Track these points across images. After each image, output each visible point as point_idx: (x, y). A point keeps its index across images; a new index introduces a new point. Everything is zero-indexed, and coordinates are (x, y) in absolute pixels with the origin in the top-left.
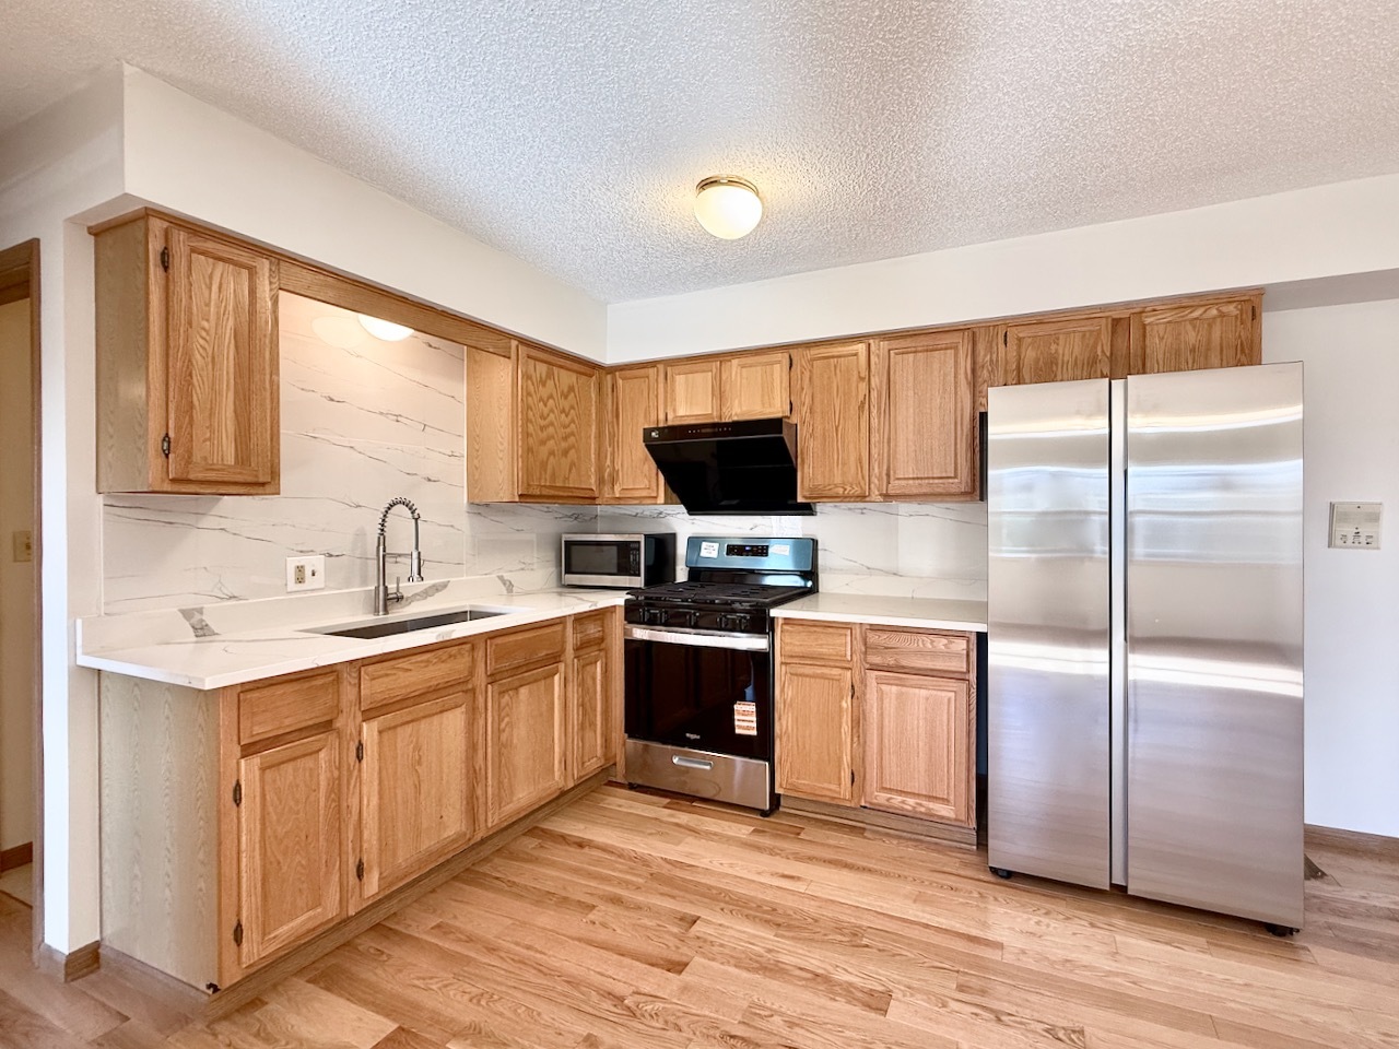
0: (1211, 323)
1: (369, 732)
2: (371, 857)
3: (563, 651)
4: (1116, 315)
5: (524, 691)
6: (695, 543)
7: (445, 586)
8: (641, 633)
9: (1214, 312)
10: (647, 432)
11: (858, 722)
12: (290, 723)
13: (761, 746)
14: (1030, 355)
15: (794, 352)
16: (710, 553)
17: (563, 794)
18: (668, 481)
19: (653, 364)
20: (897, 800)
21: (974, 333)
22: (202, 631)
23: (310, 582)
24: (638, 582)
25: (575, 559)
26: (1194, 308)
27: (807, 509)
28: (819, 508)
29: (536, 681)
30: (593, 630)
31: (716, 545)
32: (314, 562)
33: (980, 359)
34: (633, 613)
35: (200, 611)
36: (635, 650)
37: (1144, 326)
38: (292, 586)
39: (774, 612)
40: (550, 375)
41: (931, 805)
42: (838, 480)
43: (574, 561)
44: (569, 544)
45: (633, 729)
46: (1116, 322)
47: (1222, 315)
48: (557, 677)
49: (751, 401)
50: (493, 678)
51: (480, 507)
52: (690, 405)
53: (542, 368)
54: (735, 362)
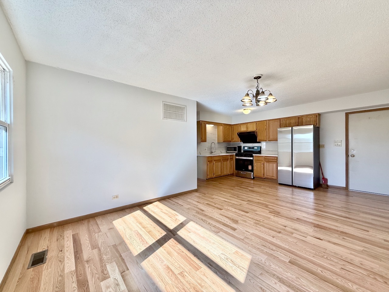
0: (311, 118)
1: (214, 162)
2: (215, 173)
3: (228, 159)
4: (299, 117)
5: (224, 162)
6: (244, 147)
7: (215, 151)
8: (237, 158)
9: (311, 116)
10: (238, 133)
11: (264, 168)
12: (210, 160)
13: (252, 171)
14: (287, 122)
15: (257, 122)
16: (246, 148)
17: (229, 175)
18: (240, 139)
19: (238, 124)
20: (268, 177)
21: (280, 120)
24: (237, 152)
25: (228, 149)
27: (259, 142)
28: (261, 142)
29: (226, 162)
30: (232, 157)
31: (247, 147)
32: (206, 148)
33: (281, 123)
34: (236, 155)
36: (236, 159)
37: (302, 118)
39: (253, 155)
40: (226, 127)
41: (272, 177)
42: (262, 139)
43: (228, 150)
44: (228, 147)
45: (236, 169)
46: (299, 118)
47: (313, 117)
48: (228, 162)
49: (251, 129)
51: (219, 143)
52: (243, 129)
53: (225, 126)
54: (249, 124)
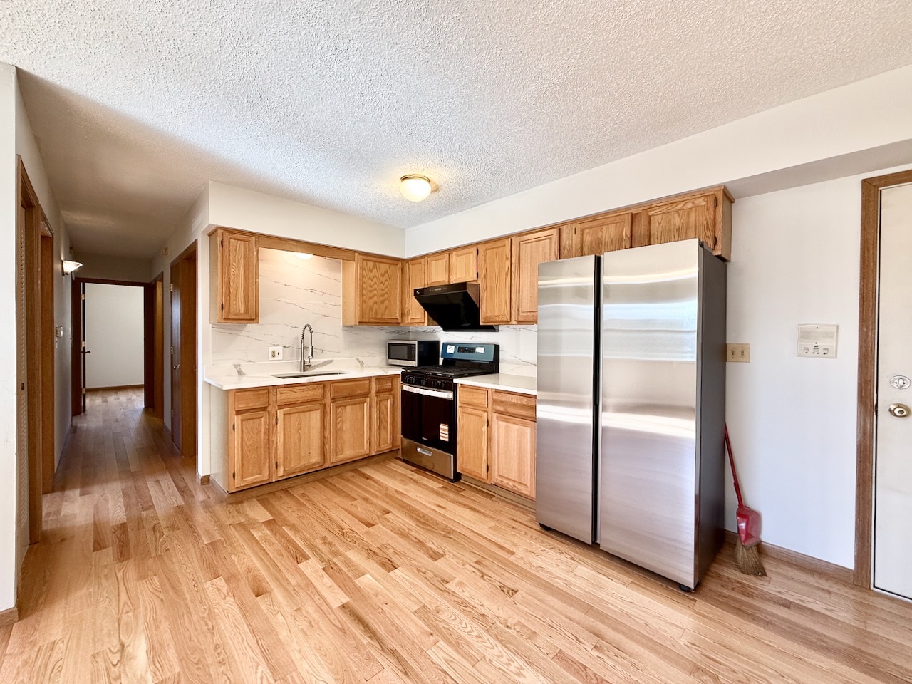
0: (689, 212)
1: (280, 413)
2: (281, 461)
3: (369, 392)
4: (634, 211)
5: (348, 408)
6: (446, 345)
7: (331, 361)
8: (406, 388)
9: (690, 205)
10: (415, 291)
11: (489, 440)
12: (251, 405)
13: (451, 447)
14: (588, 239)
15: (479, 247)
16: (451, 350)
17: (369, 457)
18: (429, 314)
19: (423, 257)
20: (505, 481)
21: (560, 229)
22: (240, 373)
23: (277, 357)
24: (414, 364)
25: (393, 351)
26: (678, 203)
27: (490, 328)
28: (501, 328)
29: (354, 404)
30: (388, 385)
31: (453, 347)
32: (279, 349)
33: (565, 242)
34: (406, 378)
35: (240, 365)
36: (404, 392)
37: (649, 217)
38: (271, 358)
39: (455, 381)
40: (374, 267)
41: (519, 487)
42: (497, 313)
43: (392, 354)
44: (390, 345)
45: (405, 433)
46: (633, 216)
47: (696, 206)
48: (365, 404)
49: (462, 273)
50: (334, 400)
51: (347, 327)
52: (437, 276)
53: (370, 264)
54: (454, 253)
